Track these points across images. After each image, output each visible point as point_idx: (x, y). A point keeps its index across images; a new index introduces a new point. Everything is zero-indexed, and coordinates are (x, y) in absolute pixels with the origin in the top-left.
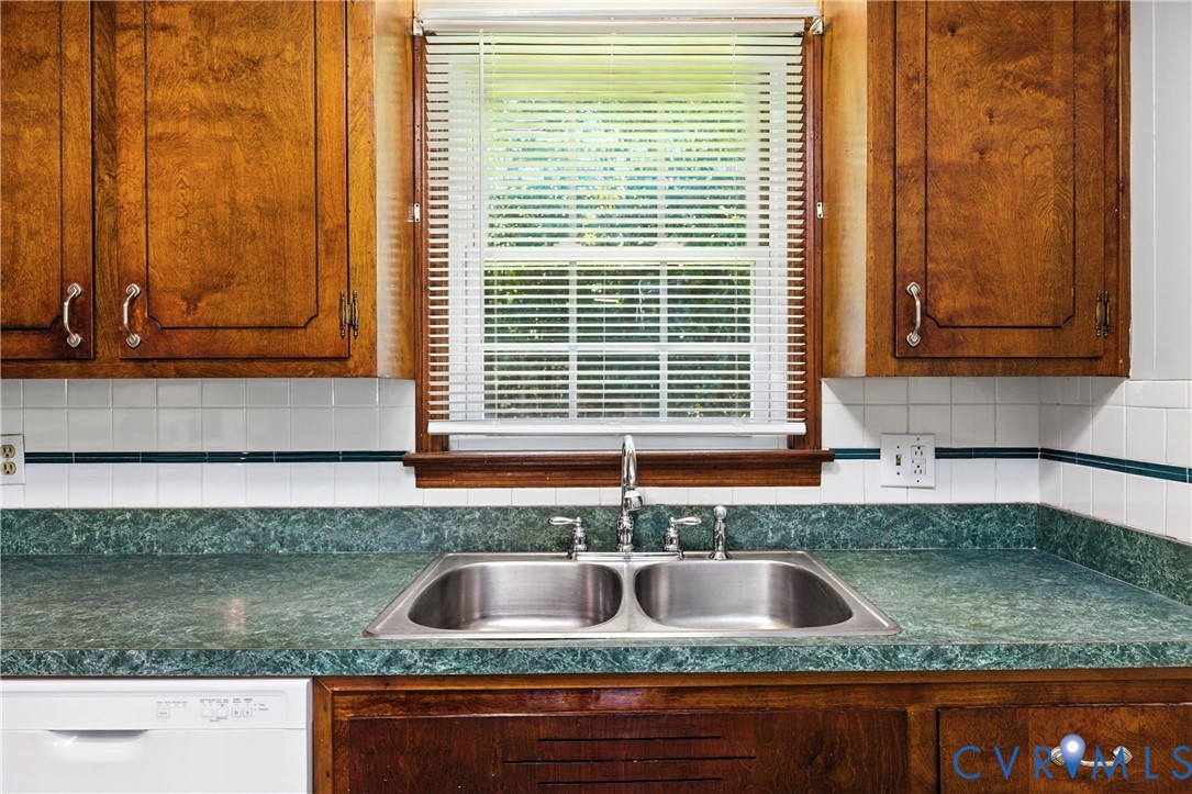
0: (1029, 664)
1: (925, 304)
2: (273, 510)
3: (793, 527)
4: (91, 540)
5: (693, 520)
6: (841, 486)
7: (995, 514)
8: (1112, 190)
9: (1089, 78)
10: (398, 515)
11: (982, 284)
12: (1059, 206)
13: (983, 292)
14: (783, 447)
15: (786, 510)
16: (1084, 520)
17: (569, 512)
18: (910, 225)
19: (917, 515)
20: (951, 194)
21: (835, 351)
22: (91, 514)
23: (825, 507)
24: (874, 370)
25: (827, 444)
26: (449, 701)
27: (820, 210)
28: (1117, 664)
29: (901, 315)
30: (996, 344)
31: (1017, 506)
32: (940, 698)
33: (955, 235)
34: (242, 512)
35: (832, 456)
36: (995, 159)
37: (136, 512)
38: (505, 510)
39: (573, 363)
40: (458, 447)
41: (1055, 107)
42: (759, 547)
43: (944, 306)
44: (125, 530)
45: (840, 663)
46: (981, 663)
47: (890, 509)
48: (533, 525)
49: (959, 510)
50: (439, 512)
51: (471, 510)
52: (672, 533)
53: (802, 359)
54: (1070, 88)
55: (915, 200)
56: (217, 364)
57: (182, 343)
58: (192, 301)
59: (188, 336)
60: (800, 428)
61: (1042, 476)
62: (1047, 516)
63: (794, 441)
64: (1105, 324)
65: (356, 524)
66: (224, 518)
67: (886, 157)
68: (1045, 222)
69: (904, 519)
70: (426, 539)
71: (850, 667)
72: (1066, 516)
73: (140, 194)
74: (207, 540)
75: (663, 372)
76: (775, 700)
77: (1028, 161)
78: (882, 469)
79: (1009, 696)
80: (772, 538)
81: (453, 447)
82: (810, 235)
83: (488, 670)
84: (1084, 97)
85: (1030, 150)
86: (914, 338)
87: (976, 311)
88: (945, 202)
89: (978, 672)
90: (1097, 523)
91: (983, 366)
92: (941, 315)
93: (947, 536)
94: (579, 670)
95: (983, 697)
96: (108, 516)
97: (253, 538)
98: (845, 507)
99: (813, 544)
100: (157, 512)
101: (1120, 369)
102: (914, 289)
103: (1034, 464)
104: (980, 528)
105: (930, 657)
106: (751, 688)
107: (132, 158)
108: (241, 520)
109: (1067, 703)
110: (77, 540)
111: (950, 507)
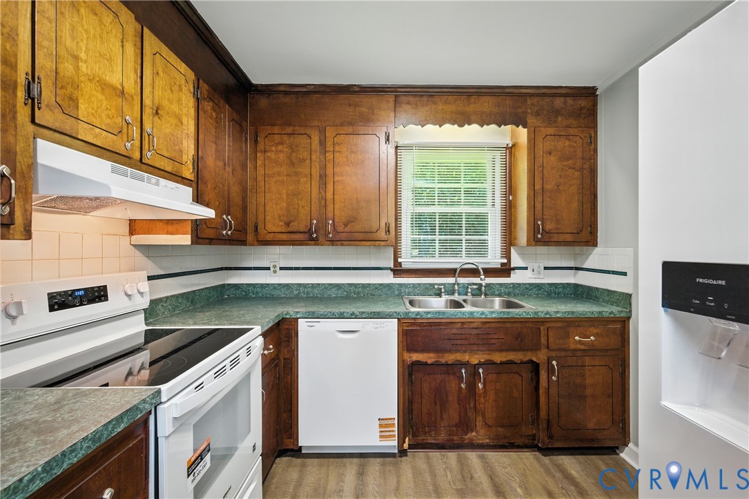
0: (570, 316)
1: (542, 227)
2: (352, 284)
3: (503, 290)
4: (300, 293)
5: (475, 287)
6: (516, 278)
7: (561, 286)
8: (593, 196)
9: (587, 166)
10: (389, 286)
11: (558, 221)
12: (578, 200)
13: (558, 224)
14: (499, 266)
15: (501, 285)
16: (586, 286)
17: (439, 285)
18: (539, 206)
19: (539, 286)
20: (549, 197)
21: (515, 239)
22: (300, 285)
23: (512, 284)
24: (529, 244)
25: (513, 265)
26: (430, 324)
27: (511, 198)
28: (591, 316)
29: (536, 230)
30: (562, 238)
31: (568, 284)
32: (548, 325)
33: (551, 208)
34: (343, 284)
35: (514, 269)
36: (561, 188)
37: (313, 284)
38: (420, 284)
39: (437, 242)
40: (404, 266)
41: (577, 174)
42: (493, 295)
43: (548, 227)
44: (310, 290)
45: (524, 315)
46: (558, 315)
47: (531, 285)
48: (427, 289)
49: (551, 285)
50: (400, 285)
51: (410, 284)
52: (469, 290)
53: (505, 241)
54: (581, 169)
55: (540, 199)
56: (352, 242)
57: (343, 236)
58: (346, 225)
59: (344, 235)
60: (505, 261)
61: (575, 275)
62: (576, 286)
63: (503, 264)
64: (591, 233)
65: (376, 288)
66: (338, 286)
67: (532, 187)
68: (575, 205)
69: (535, 287)
70: (396, 293)
71: (527, 316)
72: (581, 286)
73: (332, 196)
74: (333, 293)
75: (464, 244)
76: (509, 325)
77: (570, 189)
78: (528, 273)
79: (565, 324)
80: (497, 293)
81: (403, 266)
82: (508, 205)
83: (441, 317)
84: (585, 172)
85: (571, 186)
86: (539, 236)
87: (556, 229)
88: (548, 199)
89: (558, 318)
90: (589, 287)
91: (558, 243)
92: (547, 230)
93: (547, 292)
94: (462, 317)
95: (559, 325)
96: (305, 286)
97: (347, 292)
98: (518, 284)
99: (509, 294)
100: (319, 284)
101: (595, 245)
102: (539, 223)
103: (573, 271)
104: (557, 290)
105: (546, 314)
106: (503, 322)
107: (330, 187)
108: (343, 287)
109: (579, 326)
110: (296, 293)
111: (548, 284)
